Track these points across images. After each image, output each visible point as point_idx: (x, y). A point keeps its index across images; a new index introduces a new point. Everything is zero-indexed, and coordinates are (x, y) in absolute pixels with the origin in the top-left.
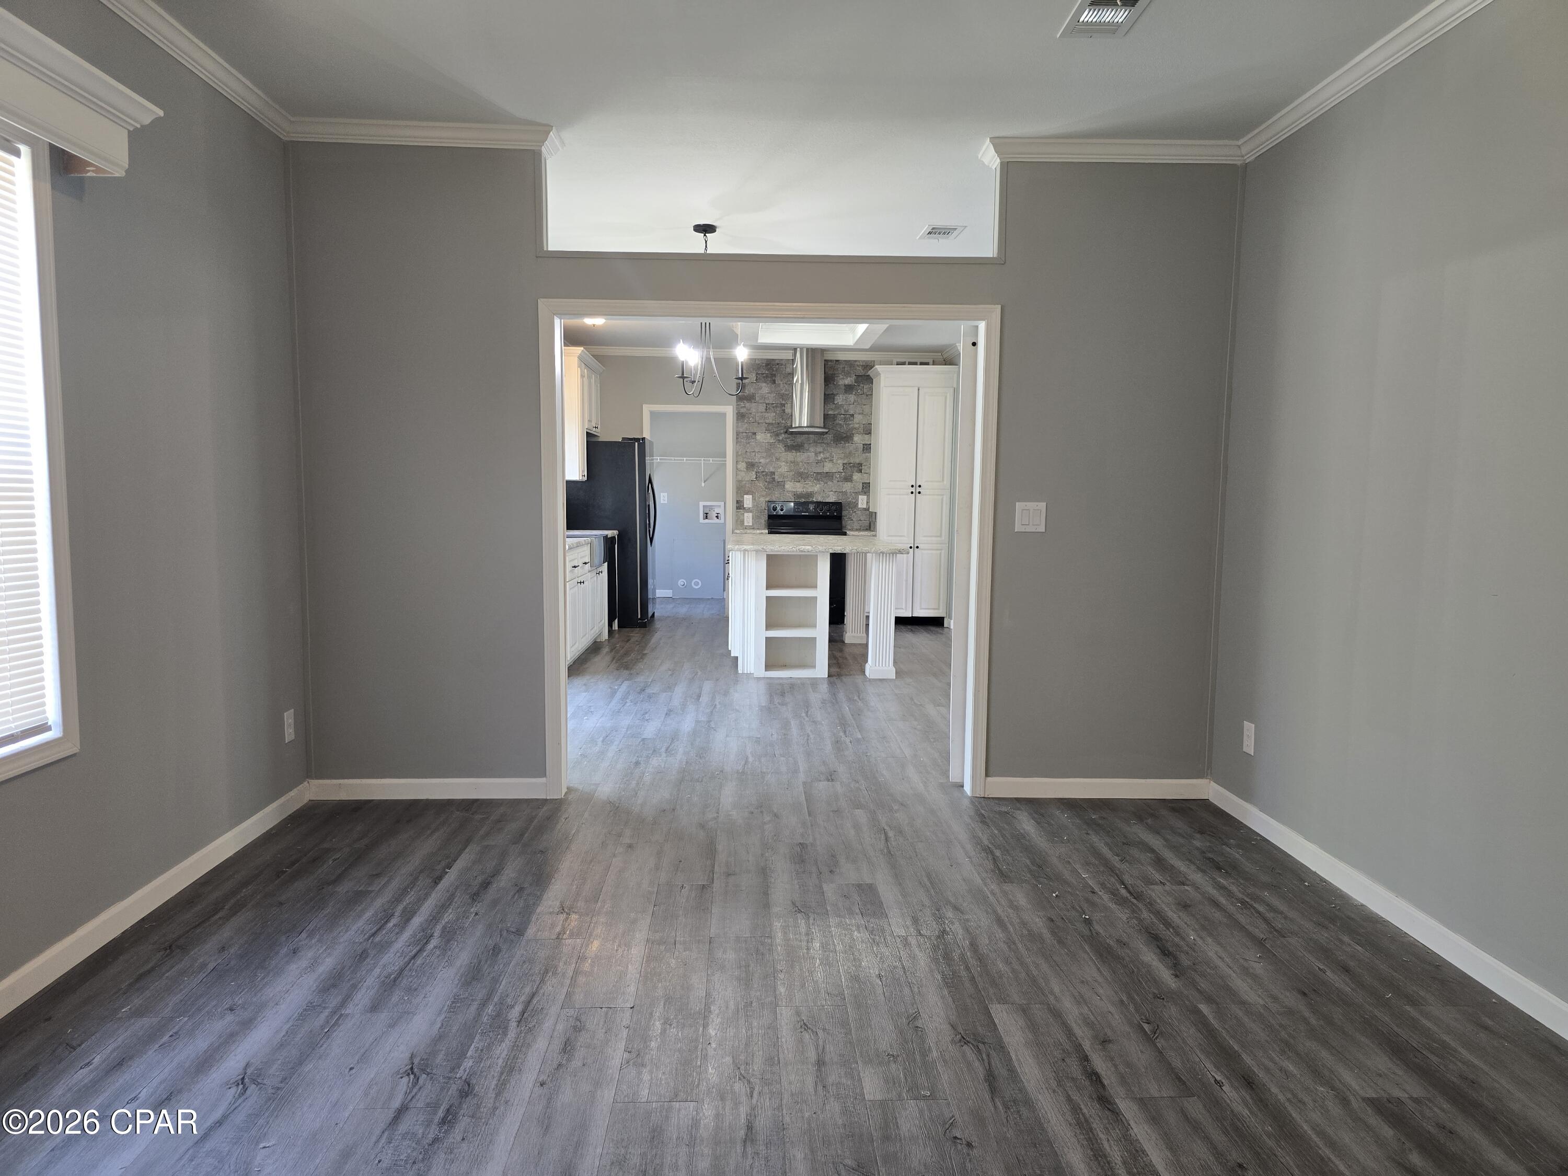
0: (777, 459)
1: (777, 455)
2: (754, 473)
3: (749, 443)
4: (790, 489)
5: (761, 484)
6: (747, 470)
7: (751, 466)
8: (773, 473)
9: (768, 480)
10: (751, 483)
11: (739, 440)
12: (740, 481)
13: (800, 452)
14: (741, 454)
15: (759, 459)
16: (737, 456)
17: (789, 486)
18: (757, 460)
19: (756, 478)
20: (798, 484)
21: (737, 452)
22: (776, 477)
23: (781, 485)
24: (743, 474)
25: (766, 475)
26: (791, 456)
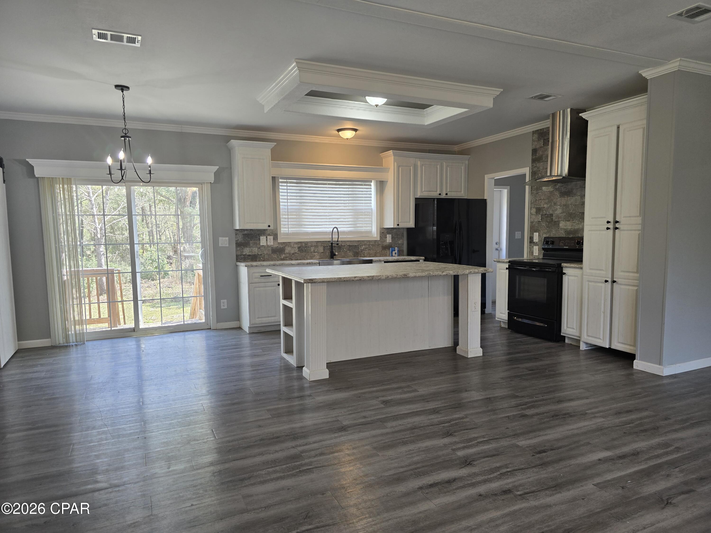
0: (555, 204)
1: (554, 200)
2: (540, 216)
3: (538, 193)
4: (563, 227)
5: (544, 224)
6: (536, 213)
7: (539, 210)
8: (552, 215)
9: (548, 221)
10: (538, 224)
11: (532, 191)
12: (532, 222)
13: (570, 196)
14: (533, 202)
15: (544, 205)
16: (531, 203)
17: (562, 224)
18: (542, 206)
19: (541, 219)
20: (568, 223)
21: (531, 201)
22: (554, 218)
23: (557, 224)
24: (534, 217)
25: (548, 217)
26: (563, 200)
